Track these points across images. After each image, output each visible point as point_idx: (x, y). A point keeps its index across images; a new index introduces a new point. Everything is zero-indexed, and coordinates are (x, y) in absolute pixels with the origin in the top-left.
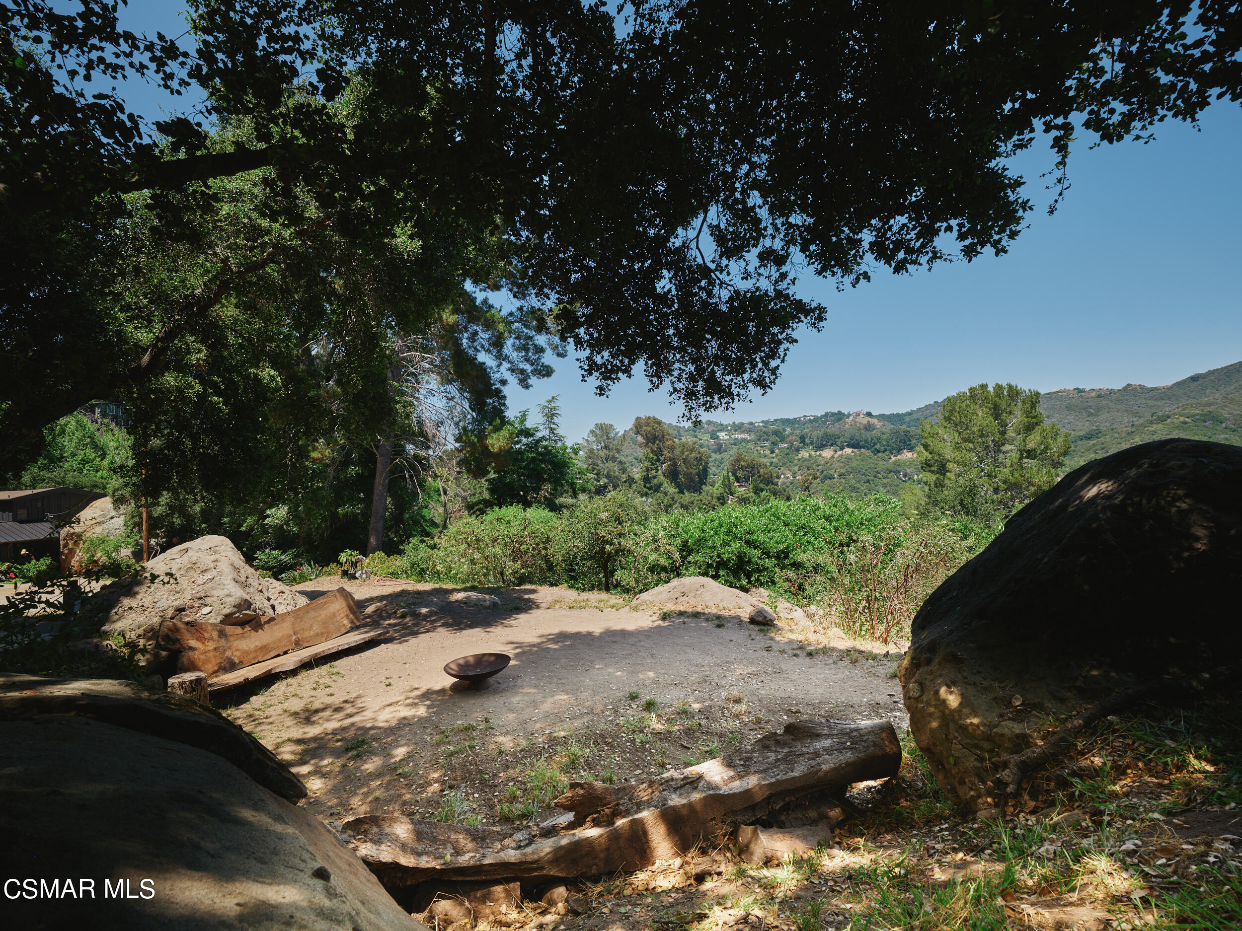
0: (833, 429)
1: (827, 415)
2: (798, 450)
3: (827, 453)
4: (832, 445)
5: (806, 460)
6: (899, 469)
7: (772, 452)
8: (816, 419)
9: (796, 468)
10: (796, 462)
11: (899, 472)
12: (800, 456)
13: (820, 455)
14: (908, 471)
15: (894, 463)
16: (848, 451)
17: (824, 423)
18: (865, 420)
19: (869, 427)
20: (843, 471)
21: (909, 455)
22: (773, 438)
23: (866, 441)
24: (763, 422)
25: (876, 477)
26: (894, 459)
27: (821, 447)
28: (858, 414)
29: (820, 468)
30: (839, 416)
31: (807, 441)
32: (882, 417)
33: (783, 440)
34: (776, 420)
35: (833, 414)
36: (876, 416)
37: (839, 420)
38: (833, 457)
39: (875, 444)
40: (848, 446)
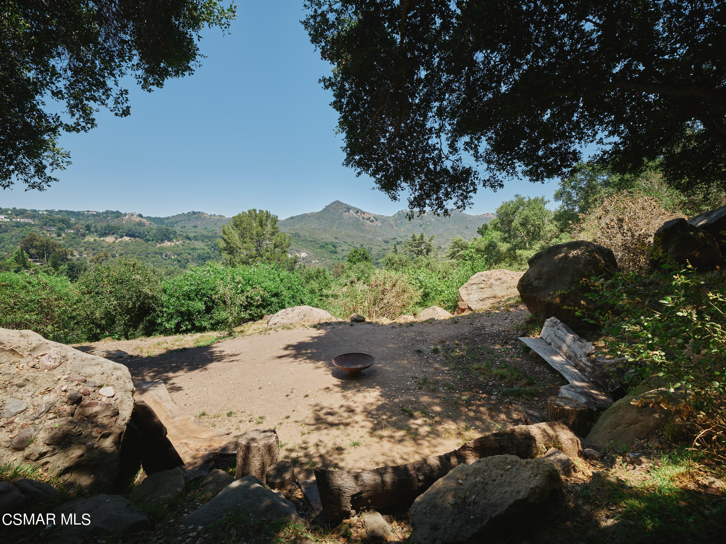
0: (114, 223)
1: (107, 212)
2: (84, 235)
3: (110, 239)
4: (113, 234)
5: (92, 243)
6: (162, 252)
7: (59, 235)
8: (98, 214)
9: (83, 249)
10: (82, 244)
11: (162, 254)
12: (86, 240)
13: (104, 240)
14: (168, 253)
15: (159, 248)
16: (126, 239)
17: (106, 218)
18: (138, 219)
19: (140, 224)
20: (123, 252)
21: (169, 243)
22: (60, 225)
23: (140, 233)
24: (46, 211)
25: (147, 256)
26: (159, 245)
27: (105, 234)
28: (132, 215)
29: (104, 249)
30: (118, 215)
31: (92, 229)
32: (149, 218)
33: (69, 226)
34: (61, 211)
35: (112, 213)
36: (145, 218)
37: (118, 217)
38: (114, 242)
39: (146, 236)
40: (126, 235)
